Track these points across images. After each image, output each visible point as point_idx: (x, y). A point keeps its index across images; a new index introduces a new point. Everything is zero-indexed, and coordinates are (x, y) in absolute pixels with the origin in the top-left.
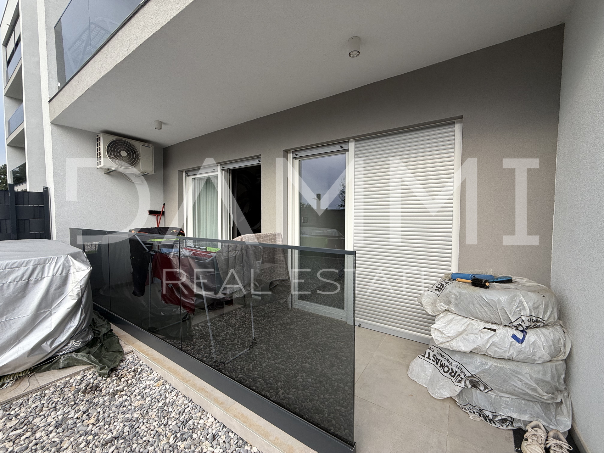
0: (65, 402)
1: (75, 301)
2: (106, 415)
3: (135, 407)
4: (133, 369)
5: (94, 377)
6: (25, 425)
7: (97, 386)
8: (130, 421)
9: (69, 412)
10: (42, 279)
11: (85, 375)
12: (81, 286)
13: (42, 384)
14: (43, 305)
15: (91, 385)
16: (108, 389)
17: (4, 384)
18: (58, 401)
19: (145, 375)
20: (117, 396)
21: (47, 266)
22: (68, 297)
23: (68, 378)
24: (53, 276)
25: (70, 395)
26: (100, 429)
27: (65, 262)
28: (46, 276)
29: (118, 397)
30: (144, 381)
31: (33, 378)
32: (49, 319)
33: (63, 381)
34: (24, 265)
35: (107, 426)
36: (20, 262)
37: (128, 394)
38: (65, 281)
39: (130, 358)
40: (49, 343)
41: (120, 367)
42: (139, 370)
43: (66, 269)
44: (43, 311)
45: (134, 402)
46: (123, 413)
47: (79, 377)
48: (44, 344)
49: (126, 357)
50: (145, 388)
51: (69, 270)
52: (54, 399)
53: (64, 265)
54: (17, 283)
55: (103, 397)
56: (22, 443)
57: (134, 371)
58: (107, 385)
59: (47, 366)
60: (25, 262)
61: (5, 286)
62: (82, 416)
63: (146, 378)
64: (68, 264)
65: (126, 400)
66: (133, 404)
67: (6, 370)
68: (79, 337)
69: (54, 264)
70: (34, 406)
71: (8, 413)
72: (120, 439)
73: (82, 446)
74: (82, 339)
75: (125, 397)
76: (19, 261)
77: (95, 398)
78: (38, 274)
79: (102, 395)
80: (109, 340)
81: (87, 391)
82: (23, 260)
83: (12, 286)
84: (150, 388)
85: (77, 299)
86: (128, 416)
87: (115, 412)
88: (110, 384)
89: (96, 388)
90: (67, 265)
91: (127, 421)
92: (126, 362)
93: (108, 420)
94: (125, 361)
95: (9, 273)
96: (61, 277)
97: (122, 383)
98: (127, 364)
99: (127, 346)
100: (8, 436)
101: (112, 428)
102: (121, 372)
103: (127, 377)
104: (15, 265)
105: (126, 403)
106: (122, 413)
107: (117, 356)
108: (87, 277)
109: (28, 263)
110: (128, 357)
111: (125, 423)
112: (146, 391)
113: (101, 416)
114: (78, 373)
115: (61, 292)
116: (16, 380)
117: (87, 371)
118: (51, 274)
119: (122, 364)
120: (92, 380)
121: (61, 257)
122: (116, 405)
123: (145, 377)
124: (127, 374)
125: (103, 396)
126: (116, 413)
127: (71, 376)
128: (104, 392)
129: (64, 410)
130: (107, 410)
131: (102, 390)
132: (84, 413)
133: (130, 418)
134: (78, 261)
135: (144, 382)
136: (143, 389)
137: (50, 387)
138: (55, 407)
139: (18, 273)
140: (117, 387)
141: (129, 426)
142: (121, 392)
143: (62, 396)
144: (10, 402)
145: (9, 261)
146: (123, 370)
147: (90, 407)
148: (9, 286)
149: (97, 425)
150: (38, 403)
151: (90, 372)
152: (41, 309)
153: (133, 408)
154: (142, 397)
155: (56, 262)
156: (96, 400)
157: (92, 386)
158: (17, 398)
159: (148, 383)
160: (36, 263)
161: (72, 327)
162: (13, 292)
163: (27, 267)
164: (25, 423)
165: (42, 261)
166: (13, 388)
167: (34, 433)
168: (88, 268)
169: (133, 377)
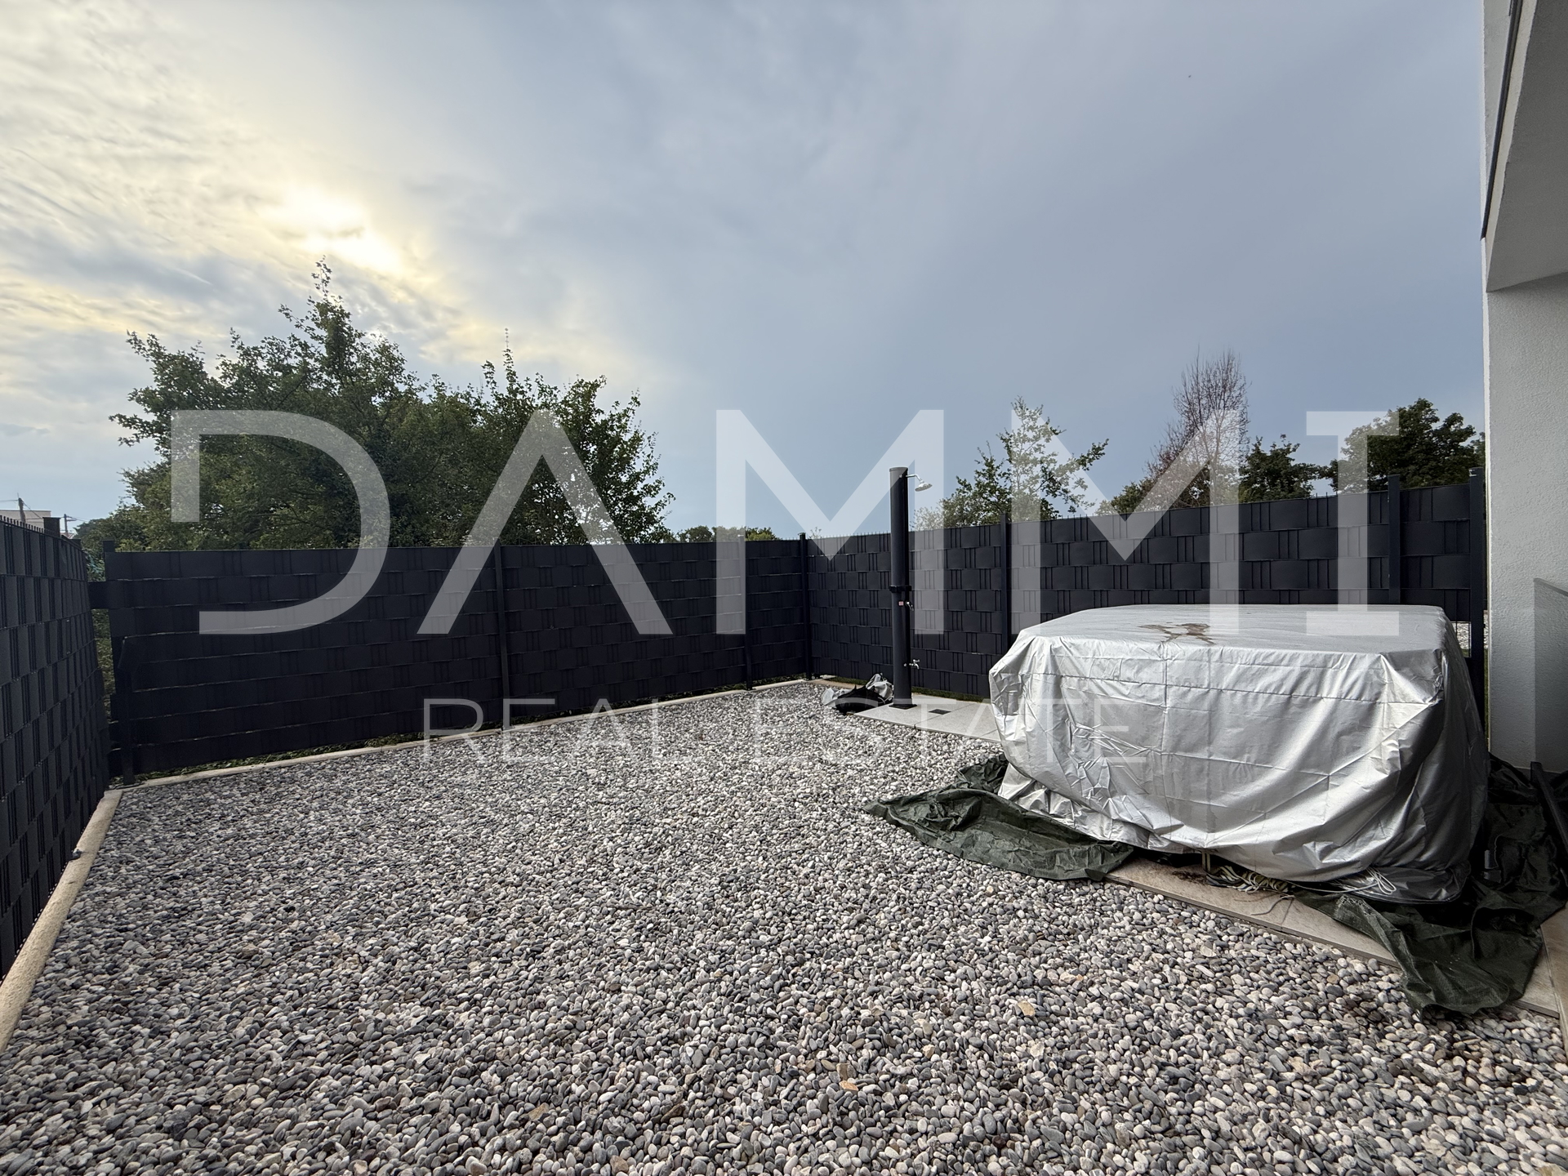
0: (1301, 990)
1: (1384, 776)
2: (1340, 1088)
3: (1423, 1149)
4: (1516, 1062)
5: (1393, 992)
6: (1222, 971)
7: (1384, 1019)
8: (1372, 1157)
9: (1291, 1014)
10: (1317, 700)
11: (1379, 973)
12: (1400, 742)
13: (1288, 925)
14: (1313, 759)
15: (1374, 1005)
16: (1400, 1047)
17: (1242, 882)
18: (1294, 979)
19: (1533, 1108)
20: (1402, 1078)
21: (1330, 672)
22: (1368, 762)
23: (1337, 952)
24: (1339, 699)
25: (1320, 986)
26: (1304, 1099)
27: (1372, 672)
28: (1324, 695)
29: (1403, 1083)
30: (1516, 1119)
31: (1285, 904)
32: (1324, 795)
33: (1326, 949)
34: (1285, 662)
35: (1320, 1110)
36: (1278, 656)
37: (1435, 1104)
38: (1366, 717)
39: (1530, 1028)
40: (1320, 847)
41: (1479, 1028)
42: (1531, 1082)
43: (1372, 689)
44: (1311, 771)
45: (1431, 1133)
46: (1381, 1127)
47: (1359, 967)
48: (1309, 845)
49: (1520, 1016)
50: (1497, 1140)
51: (1378, 695)
52: (1288, 969)
53: (1367, 677)
54: (1269, 698)
55: (1373, 1053)
56: (1197, 992)
57: (1515, 1071)
58: (1406, 1037)
59: (1315, 897)
60: (1287, 658)
61: (1251, 696)
62: (1302, 1044)
63: (1529, 1120)
64: (1378, 676)
65: (1417, 1111)
66: (1423, 1137)
67: (1242, 857)
68: (1401, 874)
69: (1345, 670)
70: (1254, 952)
71: (1219, 932)
72: (1318, 1159)
73: (1249, 1087)
74: (1408, 884)
75: (1419, 1101)
76: (1278, 651)
77: (1358, 1036)
78: (1309, 688)
79: (1378, 1045)
80: (1502, 936)
81: (1356, 1009)
82: (1284, 652)
83: (1262, 698)
84: (1511, 1155)
85: (1388, 772)
86: (1385, 1147)
87: (1365, 1105)
88: (1415, 1039)
89: (1378, 1021)
90: (1375, 679)
91: (1365, 1148)
92: (1507, 1028)
93: (1335, 1101)
94: (1509, 1025)
95: (1259, 674)
96: (1358, 707)
97: (1447, 1065)
98: (1508, 1035)
99: (1551, 989)
100: (1194, 966)
101: (1325, 1123)
102: (1472, 1037)
103: (1478, 1068)
104: (1271, 659)
105: (1410, 1117)
106: (1375, 1122)
107: (1488, 992)
108: (1419, 722)
109: (1292, 659)
110: (1525, 1022)
111: (1357, 1146)
112: (1492, 1147)
113: (1328, 1079)
114: (1364, 957)
115: (1353, 742)
116: (1260, 890)
117: (1385, 969)
118: (1334, 694)
119: (1492, 1023)
120: (1381, 996)
121: (1361, 658)
122: (1382, 1095)
123: (1527, 1114)
124: (1485, 1061)
125: (1376, 1049)
126: (1365, 1109)
127: (1346, 952)
128: (1387, 1043)
129: (1287, 1003)
130: (1352, 1083)
131: (1387, 1036)
132: (1311, 1043)
133: (1381, 1152)
134: (1404, 675)
135: (1510, 1123)
136: (1489, 1134)
137: (1300, 943)
138: (1280, 984)
139: (1271, 678)
140: (1424, 1061)
141: (1360, 1163)
142: (1422, 1082)
143: (1305, 976)
144: (1231, 918)
145: (1262, 650)
146: (1483, 1043)
147: (1331, 1044)
148: (1256, 698)
149: (1307, 1087)
150: (1262, 954)
151: (1393, 977)
152: (1309, 767)
153: (1413, 1142)
154: (1466, 1152)
155: (1350, 668)
156: (1356, 1043)
157: (1376, 1009)
158: (1244, 920)
159: (1521, 1136)
160: (1307, 662)
161: (1378, 839)
162: (1262, 714)
163: (1289, 668)
164: (1225, 967)
165: (1320, 660)
166: (1249, 898)
167: (1219, 993)
168: (1424, 700)
169: (1492, 1083)
